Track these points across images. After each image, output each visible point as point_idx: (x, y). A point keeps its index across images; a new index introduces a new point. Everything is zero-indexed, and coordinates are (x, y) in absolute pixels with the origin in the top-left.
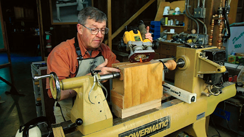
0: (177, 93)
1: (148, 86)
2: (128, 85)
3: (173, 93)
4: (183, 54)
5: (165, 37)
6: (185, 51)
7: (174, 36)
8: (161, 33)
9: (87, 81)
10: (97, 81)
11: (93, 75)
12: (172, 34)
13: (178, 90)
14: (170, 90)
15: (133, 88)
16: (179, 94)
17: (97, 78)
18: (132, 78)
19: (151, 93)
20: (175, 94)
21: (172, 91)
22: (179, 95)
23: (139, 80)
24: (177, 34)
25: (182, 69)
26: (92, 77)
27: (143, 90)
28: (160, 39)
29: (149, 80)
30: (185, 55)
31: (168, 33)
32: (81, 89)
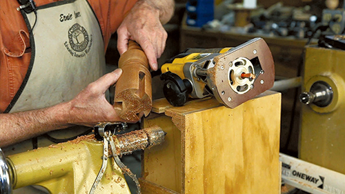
0: (313, 180)
1: (245, 162)
2: (193, 163)
3: (299, 179)
4: (326, 70)
5: (229, 17)
6: (330, 58)
7: (253, 15)
8: (217, 8)
9: (83, 155)
10: (111, 157)
11: (99, 138)
12: (249, 11)
13: (315, 170)
14: (290, 172)
15: (207, 170)
16: (320, 183)
17: (113, 147)
18: (205, 142)
19: (252, 183)
20: (305, 181)
21: (296, 174)
22: (321, 187)
23: (221, 148)
24: (262, 12)
25: (325, 110)
26: (99, 144)
27: (232, 176)
28: (214, 24)
29: (248, 145)
30: (333, 71)
31: (239, 6)
32: (63, 180)
